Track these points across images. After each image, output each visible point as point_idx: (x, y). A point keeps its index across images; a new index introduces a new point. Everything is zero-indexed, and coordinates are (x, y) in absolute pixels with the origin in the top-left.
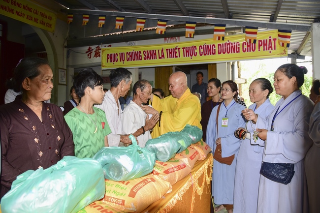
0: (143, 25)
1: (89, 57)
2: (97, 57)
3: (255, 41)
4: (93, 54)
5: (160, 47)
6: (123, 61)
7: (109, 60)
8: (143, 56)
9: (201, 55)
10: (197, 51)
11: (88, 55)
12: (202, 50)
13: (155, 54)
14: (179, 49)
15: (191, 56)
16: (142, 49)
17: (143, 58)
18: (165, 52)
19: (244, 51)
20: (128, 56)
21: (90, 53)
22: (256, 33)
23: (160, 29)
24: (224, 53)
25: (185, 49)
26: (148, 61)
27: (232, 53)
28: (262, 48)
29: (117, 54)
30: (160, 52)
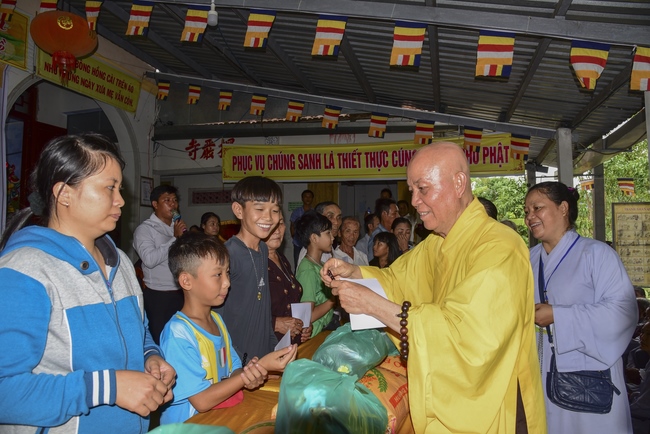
0: (300, 112)
1: (193, 156)
2: (207, 158)
3: (478, 149)
4: (200, 153)
5: (328, 150)
6: (262, 169)
7: (236, 166)
8: (297, 163)
9: (395, 166)
10: (389, 159)
11: (190, 154)
12: (396, 159)
13: (319, 161)
14: (359, 154)
15: (379, 166)
16: (296, 151)
17: (297, 166)
18: (336, 157)
20: (271, 162)
21: (195, 151)
22: (479, 137)
23: (329, 120)
25: (369, 156)
26: (306, 171)
28: (488, 159)
29: (250, 157)
30: (328, 157)
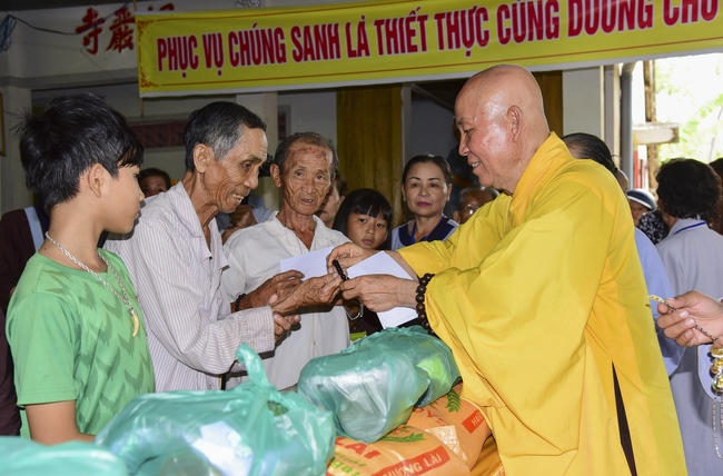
1: (91, 46)
2: (120, 48)
4: (105, 37)
5: (353, 14)
6: (219, 64)
7: (165, 61)
8: (290, 47)
9: (504, 41)
10: (489, 25)
11: (86, 42)
12: (508, 23)
13: (335, 40)
14: (423, 19)
15: (468, 44)
16: (286, 21)
17: (289, 56)
18: (371, 30)
19: (670, 21)
20: (237, 48)
21: (95, 34)
24: (591, 31)
25: (444, 21)
26: (309, 66)
27: (621, 28)
29: (193, 39)
30: (354, 30)
